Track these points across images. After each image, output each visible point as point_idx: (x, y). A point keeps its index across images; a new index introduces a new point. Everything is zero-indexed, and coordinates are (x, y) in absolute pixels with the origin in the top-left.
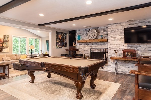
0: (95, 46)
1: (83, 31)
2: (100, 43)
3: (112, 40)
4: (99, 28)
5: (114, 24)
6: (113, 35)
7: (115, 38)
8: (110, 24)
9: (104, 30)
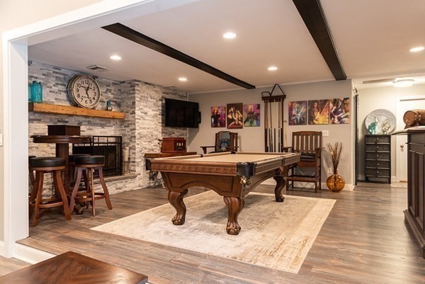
0: (85, 129)
1: (45, 72)
2: (98, 121)
3: (142, 117)
4: (97, 77)
5: (146, 83)
6: (145, 106)
7: (146, 113)
8: (139, 81)
9: (109, 88)
